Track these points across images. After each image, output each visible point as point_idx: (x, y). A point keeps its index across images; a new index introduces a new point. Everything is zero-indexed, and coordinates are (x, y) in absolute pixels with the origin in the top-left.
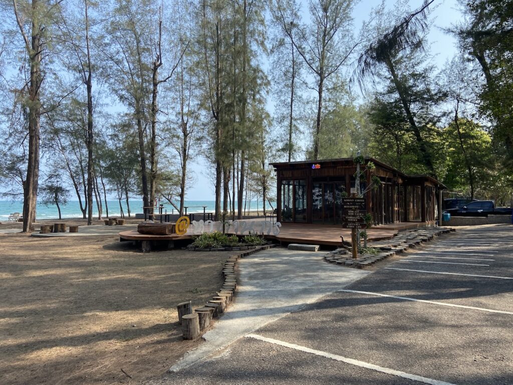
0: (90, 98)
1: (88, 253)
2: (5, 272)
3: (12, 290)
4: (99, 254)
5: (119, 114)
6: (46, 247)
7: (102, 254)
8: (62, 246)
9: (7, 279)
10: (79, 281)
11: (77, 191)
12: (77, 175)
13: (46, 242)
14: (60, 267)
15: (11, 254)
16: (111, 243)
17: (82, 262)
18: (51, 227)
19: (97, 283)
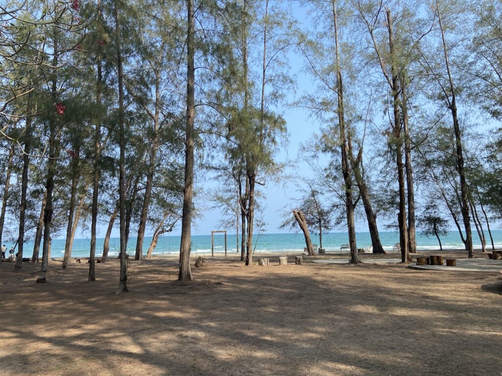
0: (456, 122)
1: (462, 294)
2: (372, 305)
3: (372, 328)
4: (475, 296)
5: (491, 132)
6: (419, 281)
7: (479, 297)
8: (435, 281)
9: (372, 314)
10: (444, 332)
11: (456, 221)
12: (454, 204)
13: (421, 275)
14: (427, 308)
15: (384, 285)
16: (493, 283)
17: (452, 305)
18: (427, 259)
19: (465, 339)
